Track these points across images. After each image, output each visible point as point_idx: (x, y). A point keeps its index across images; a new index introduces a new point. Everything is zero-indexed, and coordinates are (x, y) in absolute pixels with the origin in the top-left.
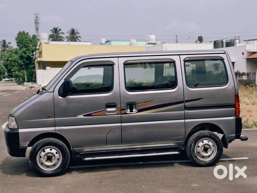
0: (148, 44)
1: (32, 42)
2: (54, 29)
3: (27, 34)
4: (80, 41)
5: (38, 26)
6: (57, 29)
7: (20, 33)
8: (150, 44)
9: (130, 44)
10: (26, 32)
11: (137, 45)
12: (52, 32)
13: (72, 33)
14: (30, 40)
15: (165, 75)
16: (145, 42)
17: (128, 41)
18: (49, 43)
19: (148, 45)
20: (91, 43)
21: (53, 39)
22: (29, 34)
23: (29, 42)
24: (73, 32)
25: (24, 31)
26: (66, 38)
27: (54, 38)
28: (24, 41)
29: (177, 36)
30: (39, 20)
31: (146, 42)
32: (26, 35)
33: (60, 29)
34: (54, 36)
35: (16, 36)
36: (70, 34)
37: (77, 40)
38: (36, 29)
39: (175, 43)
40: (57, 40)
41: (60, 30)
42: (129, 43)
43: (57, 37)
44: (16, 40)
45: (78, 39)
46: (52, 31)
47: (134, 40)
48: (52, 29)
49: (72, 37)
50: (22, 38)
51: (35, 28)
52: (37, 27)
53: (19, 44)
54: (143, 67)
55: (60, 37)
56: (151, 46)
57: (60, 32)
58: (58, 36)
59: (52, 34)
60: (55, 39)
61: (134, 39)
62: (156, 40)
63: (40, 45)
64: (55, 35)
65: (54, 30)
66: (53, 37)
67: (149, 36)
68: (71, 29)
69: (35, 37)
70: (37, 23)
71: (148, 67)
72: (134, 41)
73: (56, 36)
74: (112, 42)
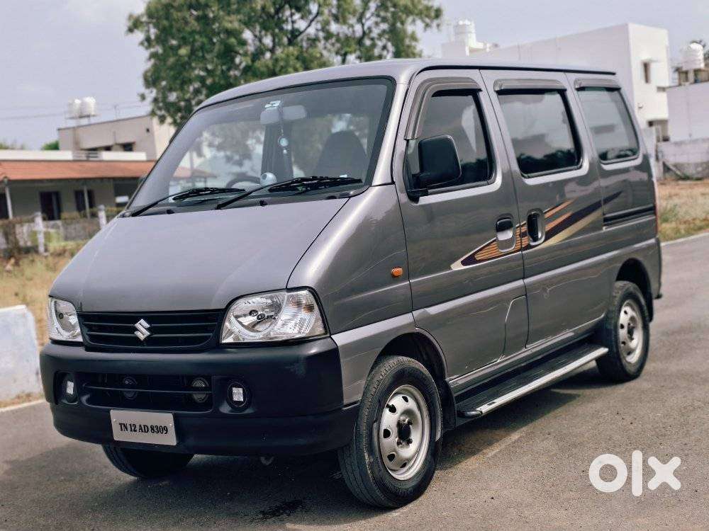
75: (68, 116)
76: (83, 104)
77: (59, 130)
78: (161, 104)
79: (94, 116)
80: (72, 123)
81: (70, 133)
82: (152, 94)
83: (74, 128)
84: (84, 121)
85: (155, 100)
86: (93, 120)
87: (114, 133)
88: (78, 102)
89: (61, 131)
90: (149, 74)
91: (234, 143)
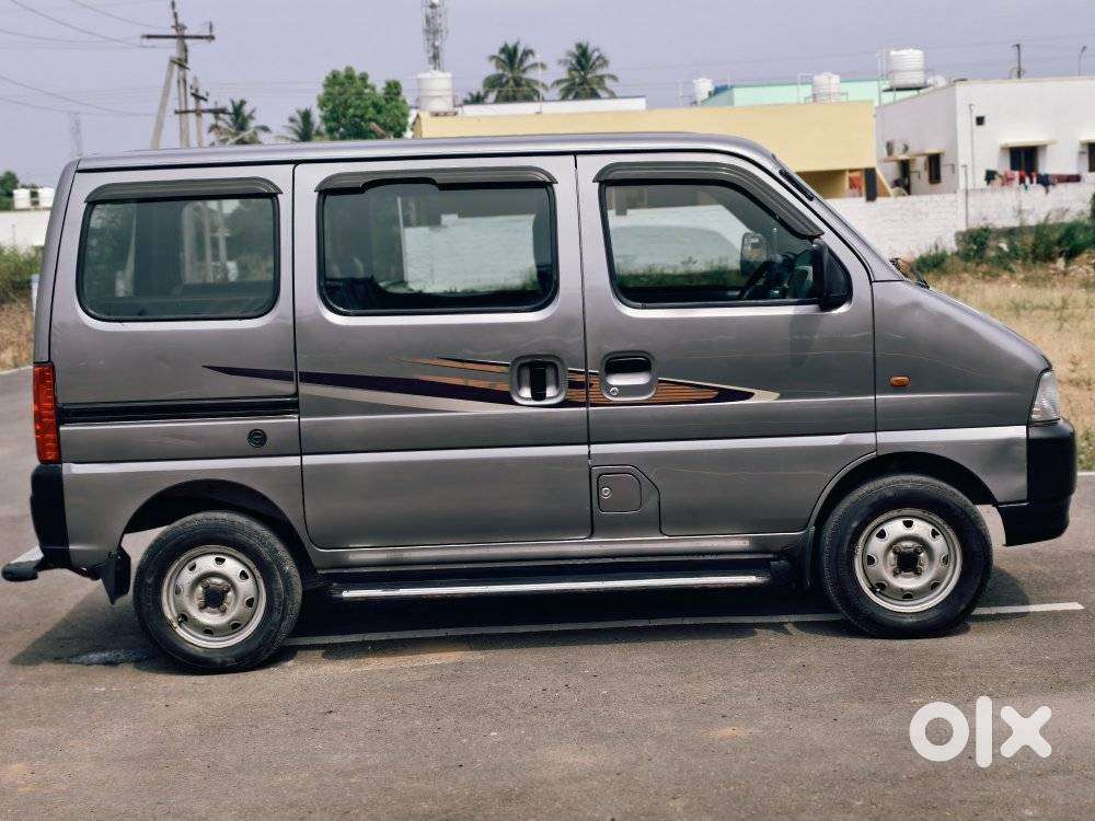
0: (891, 90)
1: (385, 112)
2: (504, 50)
3: (364, 78)
4: (613, 96)
5: (437, 44)
6: (515, 49)
7: (333, 80)
8: (899, 89)
9: (814, 96)
10: (357, 73)
11: (843, 99)
12: (497, 63)
13: (579, 62)
14: (375, 105)
15: (967, 225)
16: (876, 82)
17: (802, 84)
18: (456, 114)
19: (891, 94)
20: (647, 102)
21: (500, 92)
22: (369, 82)
23: (371, 112)
24: (583, 59)
25: (349, 69)
26: (553, 85)
27: (505, 89)
28: (351, 111)
29: (1018, 46)
30: (440, 16)
31: (882, 82)
32: (359, 83)
33: (529, 48)
34: (504, 80)
35: (321, 91)
36: (570, 70)
37: (600, 92)
38: (431, 55)
39: (1010, 78)
40: (519, 95)
41: (528, 53)
42: (807, 90)
43: (518, 83)
44: (322, 109)
45: (606, 89)
46: (494, 62)
47: (830, 78)
48: (496, 53)
49: (577, 80)
50: (342, 98)
51: (428, 52)
52: (434, 46)
53: (333, 124)
54: (861, 195)
55: (529, 83)
56: (901, 101)
57: (530, 60)
58: (521, 79)
59: (494, 76)
60: (511, 94)
61: (829, 74)
62: (928, 70)
63: (414, 123)
64: (510, 75)
65: (503, 57)
66: (502, 85)
67: (893, 53)
68: (574, 46)
69: (395, 90)
70: (436, 32)
71: (887, 194)
72: (829, 81)
73: (511, 82)
74: (737, 92)
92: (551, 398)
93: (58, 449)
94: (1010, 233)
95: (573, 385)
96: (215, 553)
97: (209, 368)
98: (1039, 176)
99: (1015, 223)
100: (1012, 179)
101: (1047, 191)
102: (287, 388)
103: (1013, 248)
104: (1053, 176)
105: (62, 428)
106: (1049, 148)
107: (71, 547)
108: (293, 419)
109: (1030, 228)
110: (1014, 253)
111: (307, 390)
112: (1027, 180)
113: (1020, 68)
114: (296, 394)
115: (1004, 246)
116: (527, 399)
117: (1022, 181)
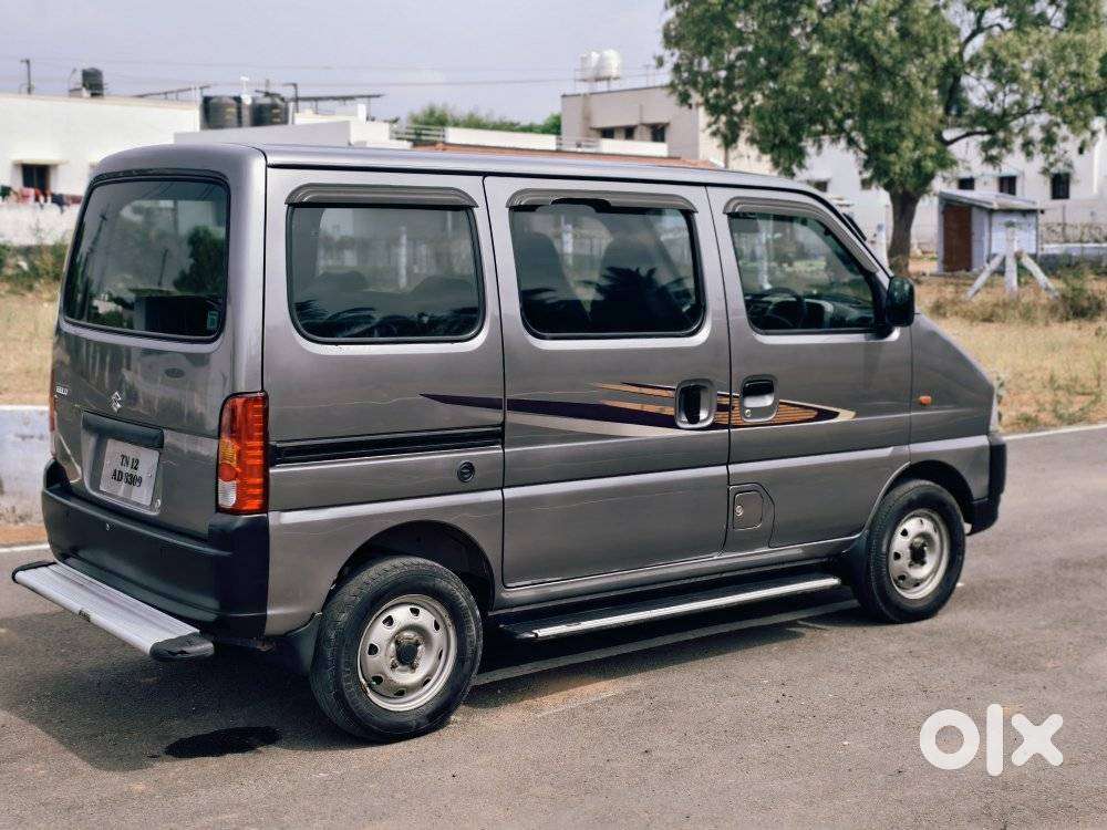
75: (579, 75)
76: (602, 60)
77: (564, 96)
78: (685, 75)
79: (616, 79)
80: (583, 88)
81: (578, 102)
82: (672, 57)
83: (585, 95)
84: (602, 86)
85: (677, 68)
86: (615, 85)
87: (641, 107)
88: (595, 56)
89: (566, 99)
90: (672, 26)
91: (777, 141)
92: (705, 420)
93: (266, 495)
94: (27, 251)
95: (721, 408)
96: (411, 604)
97: (428, 396)
98: (53, 195)
99: (31, 241)
100: (28, 197)
101: (62, 211)
102: (494, 416)
103: (33, 267)
104: (68, 197)
105: (271, 471)
106: (61, 168)
107: (269, 612)
108: (496, 451)
109: (48, 247)
110: (35, 273)
111: (515, 418)
112: (42, 198)
113: (29, 84)
114: (503, 425)
115: (24, 265)
116: (684, 422)
117: (37, 199)
